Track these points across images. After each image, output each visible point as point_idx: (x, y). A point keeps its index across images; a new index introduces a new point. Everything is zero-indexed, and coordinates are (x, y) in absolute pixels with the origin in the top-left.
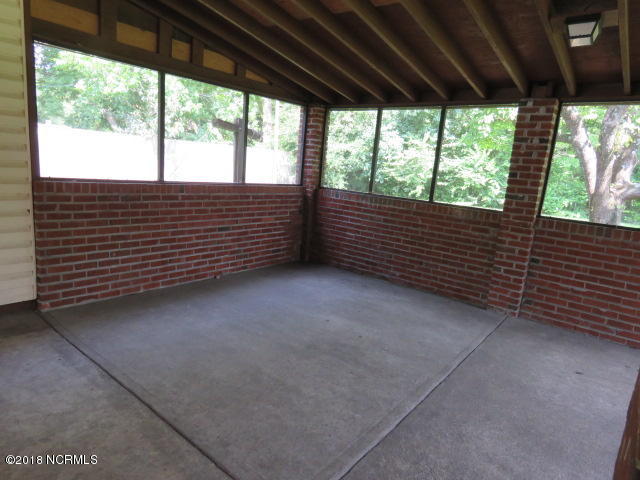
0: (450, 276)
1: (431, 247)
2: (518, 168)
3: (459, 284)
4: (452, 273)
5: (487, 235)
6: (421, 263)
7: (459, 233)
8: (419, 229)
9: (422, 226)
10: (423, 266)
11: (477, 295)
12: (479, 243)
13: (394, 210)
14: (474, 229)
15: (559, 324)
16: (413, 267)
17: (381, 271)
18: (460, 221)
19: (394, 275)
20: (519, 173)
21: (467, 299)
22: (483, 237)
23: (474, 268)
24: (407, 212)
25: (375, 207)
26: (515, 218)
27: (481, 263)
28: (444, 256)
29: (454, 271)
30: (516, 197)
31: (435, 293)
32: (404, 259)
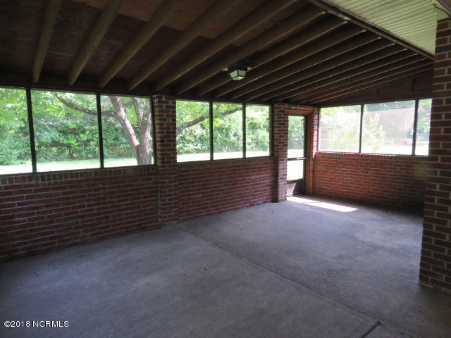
0: (132, 217)
1: (113, 202)
2: (165, 137)
3: (139, 220)
4: (133, 215)
5: (150, 182)
6: (108, 217)
7: (133, 185)
8: (102, 192)
9: (103, 189)
10: (111, 218)
11: (152, 222)
12: (147, 188)
13: (73, 182)
14: (142, 180)
15: (195, 218)
16: (101, 223)
17: (69, 240)
18: (131, 177)
19: (85, 237)
20: (166, 139)
21: (147, 227)
22: (149, 184)
23: (147, 206)
24: (87, 181)
25: (50, 184)
26: (169, 167)
27: (150, 201)
28: (125, 205)
29: (134, 212)
30: (166, 154)
31: (124, 234)
32: (93, 220)
